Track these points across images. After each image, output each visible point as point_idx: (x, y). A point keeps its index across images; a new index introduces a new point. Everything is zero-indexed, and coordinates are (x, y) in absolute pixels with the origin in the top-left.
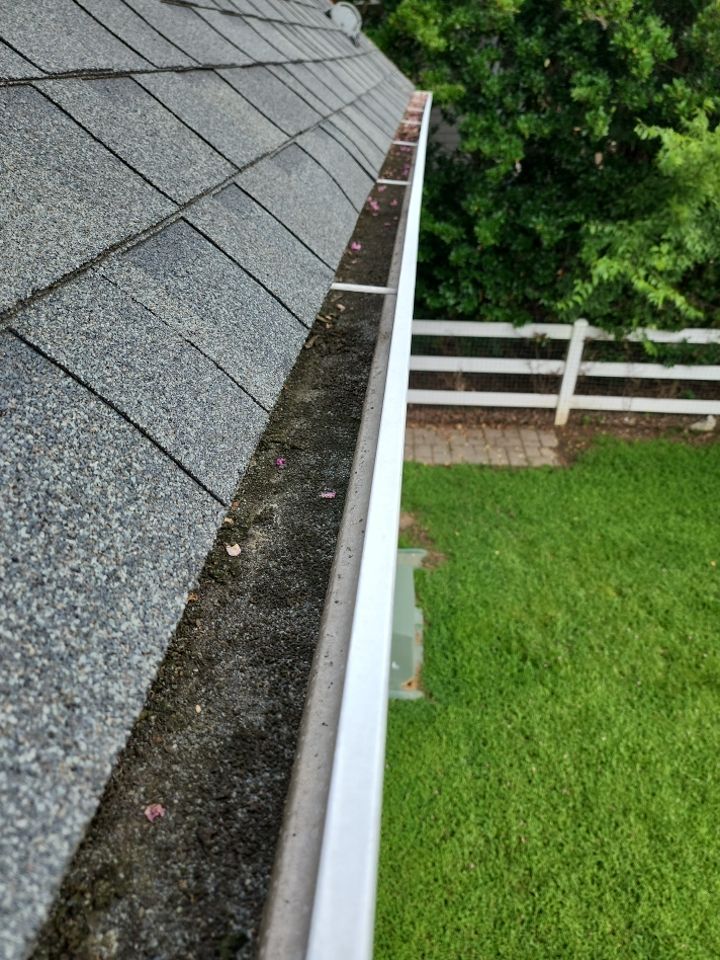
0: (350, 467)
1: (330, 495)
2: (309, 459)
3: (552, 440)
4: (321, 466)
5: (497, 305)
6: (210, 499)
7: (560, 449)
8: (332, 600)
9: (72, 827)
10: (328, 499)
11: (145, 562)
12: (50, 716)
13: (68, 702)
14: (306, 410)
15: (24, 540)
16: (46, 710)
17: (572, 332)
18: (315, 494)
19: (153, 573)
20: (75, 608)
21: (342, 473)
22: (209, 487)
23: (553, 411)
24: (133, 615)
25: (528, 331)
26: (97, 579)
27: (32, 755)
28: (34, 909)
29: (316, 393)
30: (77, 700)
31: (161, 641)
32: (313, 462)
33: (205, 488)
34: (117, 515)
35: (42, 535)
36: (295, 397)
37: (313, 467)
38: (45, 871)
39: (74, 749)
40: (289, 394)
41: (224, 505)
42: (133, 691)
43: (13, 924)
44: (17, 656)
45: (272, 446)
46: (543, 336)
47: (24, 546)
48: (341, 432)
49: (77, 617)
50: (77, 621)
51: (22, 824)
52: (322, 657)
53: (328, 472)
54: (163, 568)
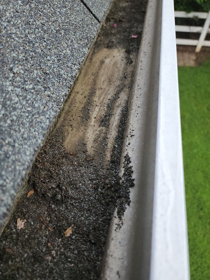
0: (142, 28)
1: (135, 37)
2: (125, 25)
3: (193, 57)
4: (131, 27)
5: (182, 4)
6: (94, 18)
7: (196, 61)
8: (139, 69)
9: (50, 115)
10: (134, 38)
11: (71, 31)
12: (37, 74)
13: (44, 71)
14: (124, 9)
15: (20, 5)
16: (35, 72)
17: (208, 16)
18: (129, 36)
19: (74, 36)
20: (44, 38)
21: (139, 30)
22: (93, 13)
23: (195, 47)
24: (67, 49)
25: (191, 15)
26: (52, 30)
27: (31, 86)
28: (37, 140)
29: (127, 4)
30: (48, 72)
31: (79, 61)
32: (128, 26)
33: (92, 13)
34: (58, 10)
35: (28, 6)
36: (119, 4)
37: (128, 28)
38: (40, 128)
39: (48, 89)
40: (117, 3)
41: (99, 22)
42: (69, 75)
43: (28, 144)
44: (22, 48)
45: (112, 20)
46: (196, 17)
47: (21, 8)
48: (138, 16)
49: (45, 42)
50: (45, 43)
51: (29, 109)
52: (136, 86)
53: (134, 29)
54: (77, 36)
